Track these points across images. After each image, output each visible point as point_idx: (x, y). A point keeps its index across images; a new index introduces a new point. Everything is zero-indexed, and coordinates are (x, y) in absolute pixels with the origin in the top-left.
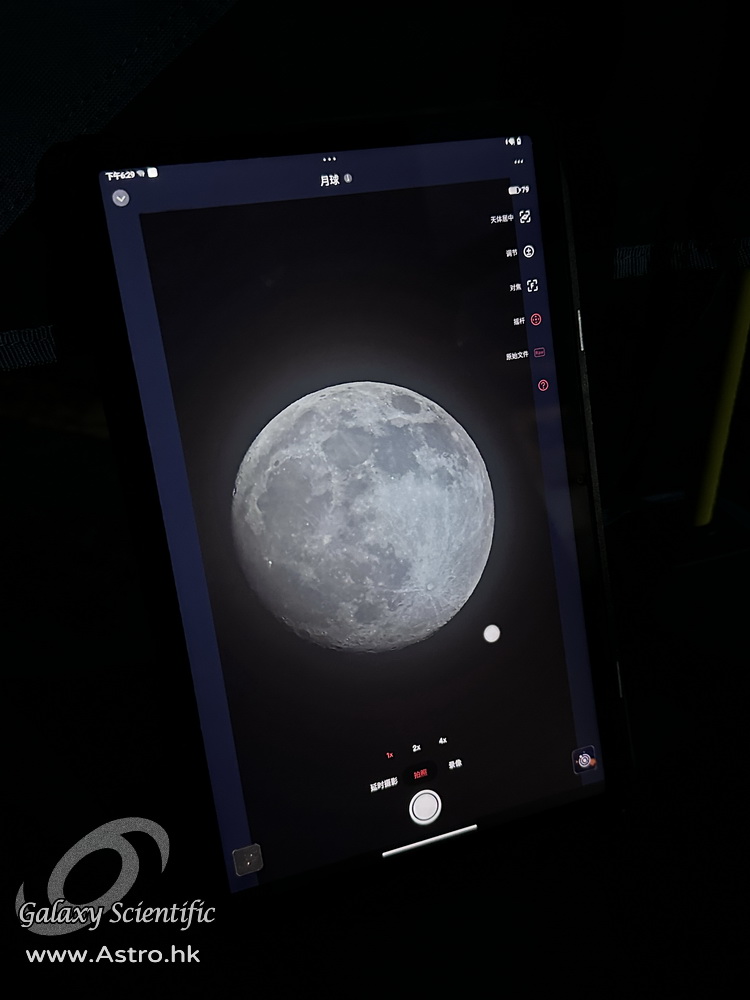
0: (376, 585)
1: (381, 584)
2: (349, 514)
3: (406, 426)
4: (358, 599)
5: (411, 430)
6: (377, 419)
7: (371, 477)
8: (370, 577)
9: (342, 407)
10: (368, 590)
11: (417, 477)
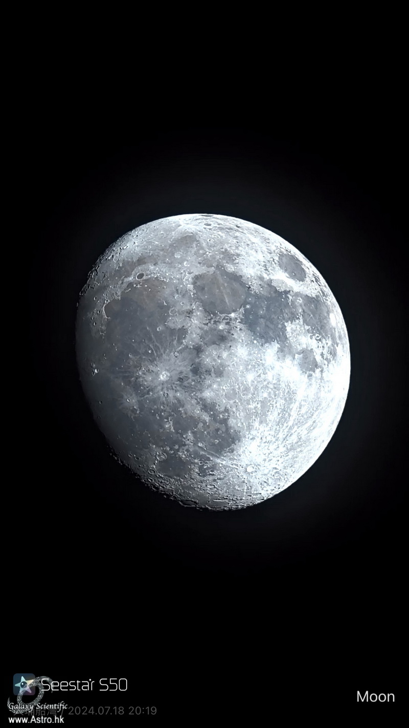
0: (195, 444)
1: (200, 445)
2: (197, 360)
3: (286, 292)
4: (171, 449)
5: (290, 297)
6: (259, 273)
7: (232, 332)
8: (193, 433)
9: (226, 246)
10: (185, 445)
11: (281, 350)
